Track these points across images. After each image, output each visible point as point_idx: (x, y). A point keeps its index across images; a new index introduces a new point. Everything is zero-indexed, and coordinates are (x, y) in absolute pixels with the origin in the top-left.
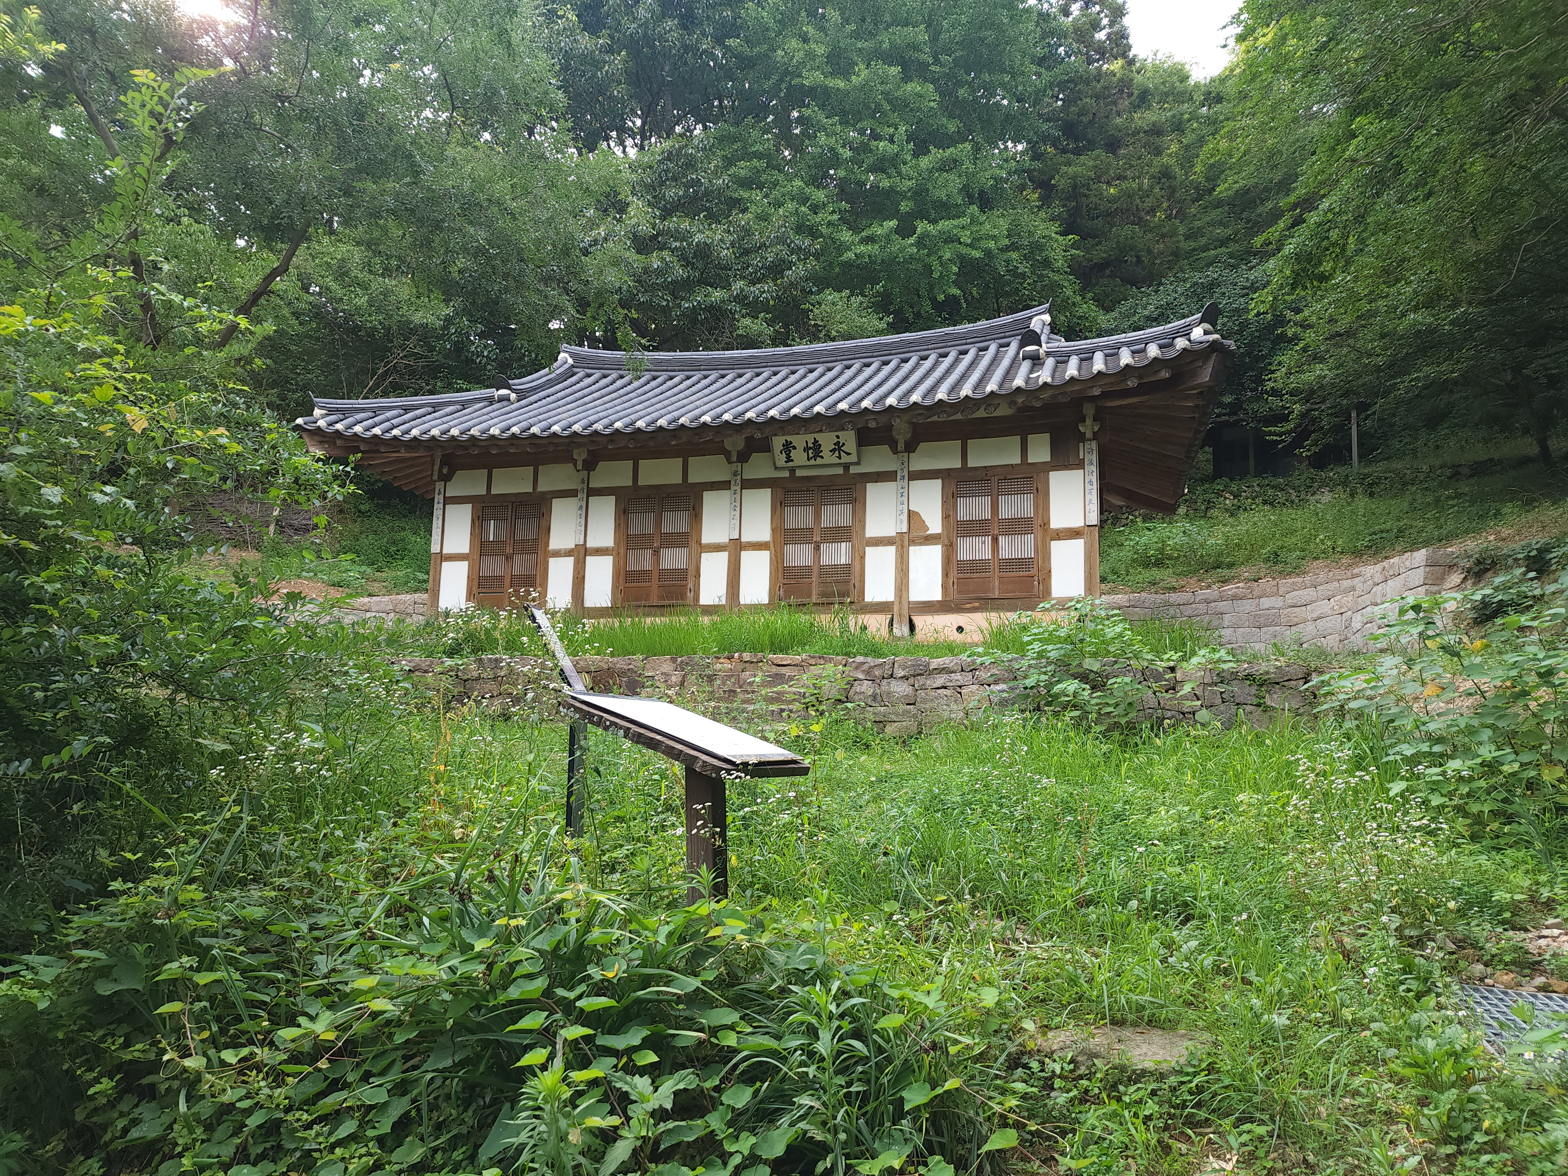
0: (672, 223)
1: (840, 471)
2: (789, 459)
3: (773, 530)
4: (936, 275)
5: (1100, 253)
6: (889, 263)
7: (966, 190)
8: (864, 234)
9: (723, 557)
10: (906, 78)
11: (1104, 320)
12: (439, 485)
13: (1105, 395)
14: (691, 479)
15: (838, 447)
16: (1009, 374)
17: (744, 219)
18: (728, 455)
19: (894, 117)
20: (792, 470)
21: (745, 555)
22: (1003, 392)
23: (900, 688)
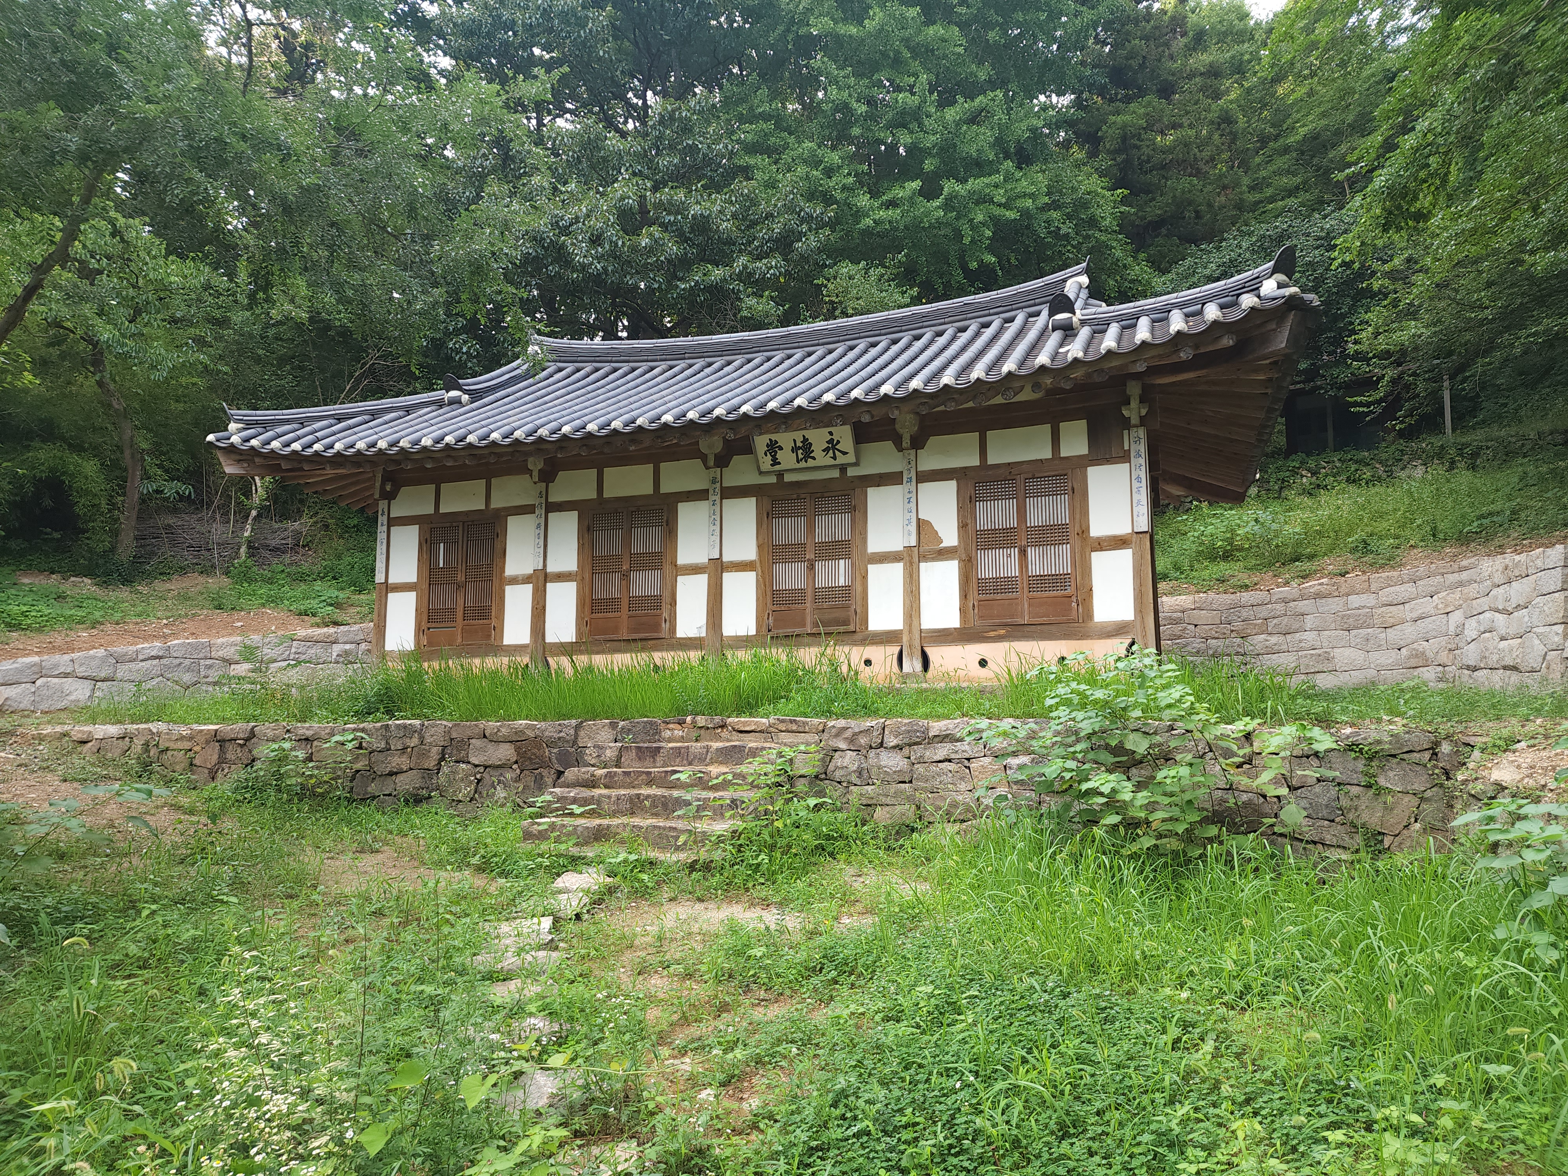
0: (664, 194)
1: (836, 474)
2: (775, 462)
3: (760, 547)
4: (967, 241)
5: (1154, 210)
6: (914, 228)
7: (999, 142)
8: (885, 198)
9: (701, 581)
10: (930, 22)
11: (1158, 281)
12: (383, 505)
13: (1153, 371)
14: (665, 489)
15: (832, 446)
16: (1034, 348)
17: (746, 187)
18: (704, 458)
19: (915, 65)
20: (780, 475)
21: (727, 577)
22: (1023, 372)
23: (892, 761)
